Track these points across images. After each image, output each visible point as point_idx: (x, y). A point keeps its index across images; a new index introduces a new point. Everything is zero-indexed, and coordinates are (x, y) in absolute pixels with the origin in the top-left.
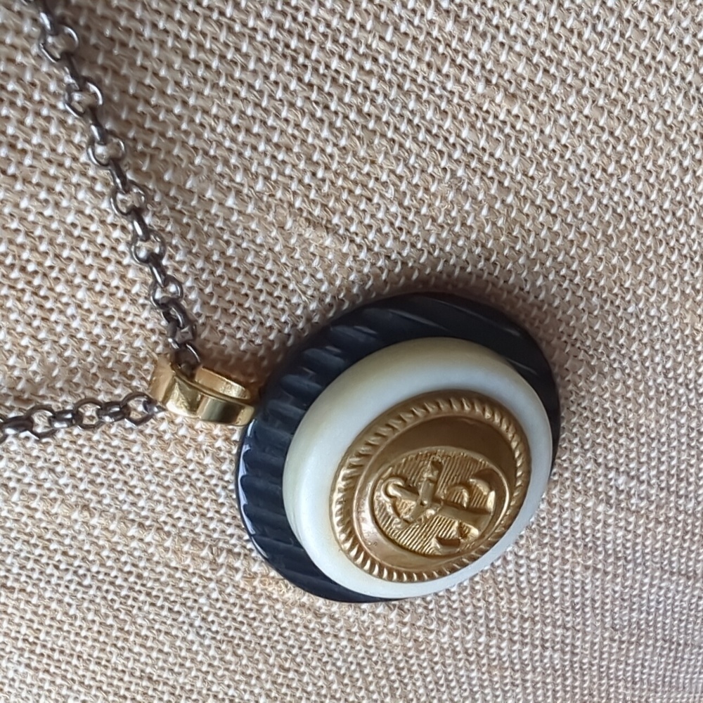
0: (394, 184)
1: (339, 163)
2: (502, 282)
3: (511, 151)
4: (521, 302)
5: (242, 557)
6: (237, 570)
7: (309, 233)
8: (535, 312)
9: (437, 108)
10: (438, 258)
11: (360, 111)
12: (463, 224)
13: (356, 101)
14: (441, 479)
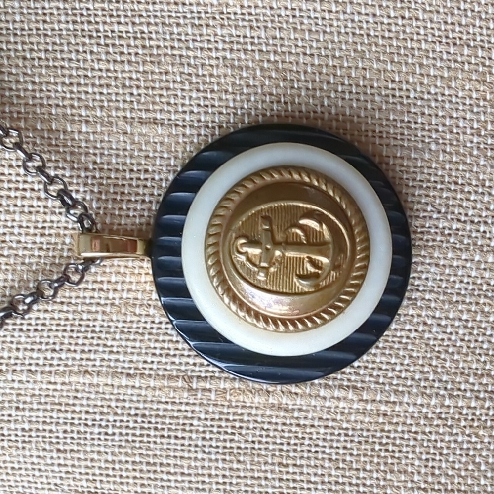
0: (186, 79)
1: (144, 81)
2: (297, 113)
3: (257, 29)
4: (319, 121)
5: (209, 379)
6: (210, 390)
7: (144, 130)
8: (334, 124)
9: (193, 25)
10: (243, 114)
11: (144, 47)
12: (248, 86)
13: (139, 42)
14: (275, 227)
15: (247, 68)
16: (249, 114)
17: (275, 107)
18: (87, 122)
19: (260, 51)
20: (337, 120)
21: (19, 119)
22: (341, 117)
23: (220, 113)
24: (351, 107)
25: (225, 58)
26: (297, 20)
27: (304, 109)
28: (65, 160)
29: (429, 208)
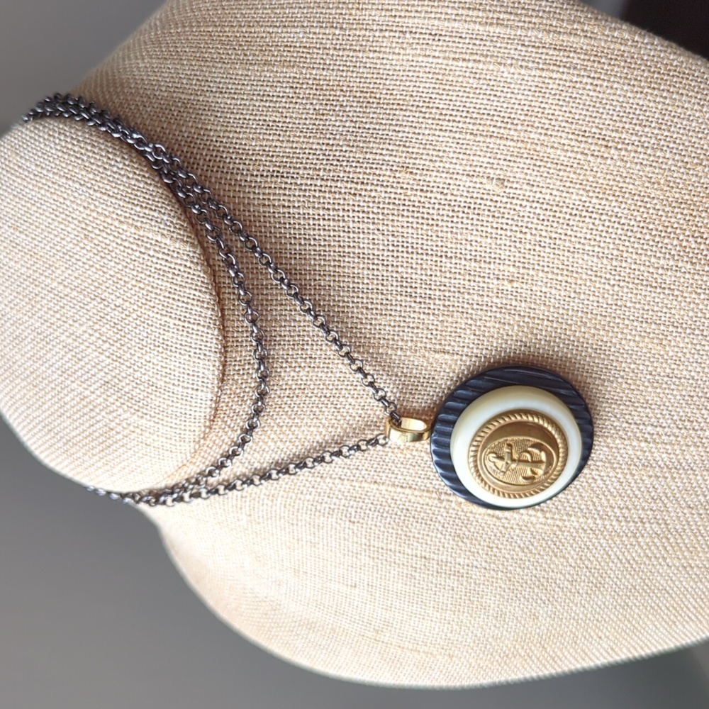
2: (536, 354)
3: (519, 301)
11: (444, 306)
12: (508, 335)
13: (441, 303)
14: (513, 451)
15: (509, 324)
16: (505, 351)
17: (523, 349)
18: (401, 349)
19: (519, 315)
20: (561, 360)
21: (360, 346)
22: (564, 359)
23: (487, 349)
24: (572, 353)
25: (495, 317)
26: (547, 300)
27: (541, 351)
28: (384, 370)
29: (610, 414)
